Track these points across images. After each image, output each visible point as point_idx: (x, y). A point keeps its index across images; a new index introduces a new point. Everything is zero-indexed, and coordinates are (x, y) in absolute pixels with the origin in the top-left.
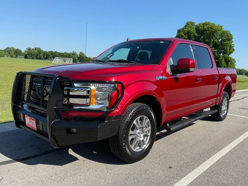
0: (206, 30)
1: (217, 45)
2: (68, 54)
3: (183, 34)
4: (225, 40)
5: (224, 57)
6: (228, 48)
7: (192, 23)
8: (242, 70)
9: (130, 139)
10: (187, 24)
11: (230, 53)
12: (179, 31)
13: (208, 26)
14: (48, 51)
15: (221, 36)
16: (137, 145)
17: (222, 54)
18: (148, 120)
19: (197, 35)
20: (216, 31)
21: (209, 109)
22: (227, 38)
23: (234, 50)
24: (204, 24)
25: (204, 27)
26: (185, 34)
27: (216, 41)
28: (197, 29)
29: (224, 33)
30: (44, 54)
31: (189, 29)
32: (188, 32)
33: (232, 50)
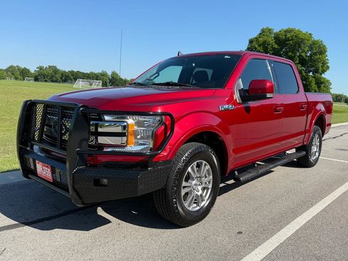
0: (289, 40)
1: (305, 60)
2: (95, 74)
3: (257, 46)
4: (315, 54)
5: (314, 77)
6: (320, 65)
7: (270, 30)
8: (340, 95)
9: (183, 194)
10: (263, 31)
11: (323, 71)
12: (251, 42)
13: (292, 34)
14: (67, 71)
15: (311, 48)
16: (193, 201)
17: (311, 74)
18: (208, 167)
19: (276, 46)
20: (303, 40)
21: (294, 150)
22: (319, 50)
23: (328, 67)
24: (286, 31)
25: (286, 35)
26: (260, 46)
27: (303, 54)
28: (277, 38)
29: (315, 43)
30: (62, 74)
31: (265, 38)
32: (264, 42)
33: (325, 68)
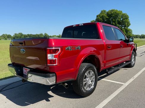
0: (112, 14)
1: (120, 22)
2: (38, 35)
3: (99, 18)
4: (124, 19)
5: (125, 29)
6: (127, 23)
7: (105, 11)
8: (137, 35)
10: (102, 12)
11: (128, 26)
12: (97, 16)
13: (114, 12)
14: (26, 34)
15: (122, 17)
17: (123, 27)
19: (107, 17)
20: (118, 14)
22: (126, 17)
23: (130, 24)
24: (111, 11)
25: (111, 12)
26: (101, 18)
27: (119, 20)
28: (108, 14)
29: (123, 15)
30: (24, 36)
31: (103, 14)
32: (103, 16)
33: (129, 24)
